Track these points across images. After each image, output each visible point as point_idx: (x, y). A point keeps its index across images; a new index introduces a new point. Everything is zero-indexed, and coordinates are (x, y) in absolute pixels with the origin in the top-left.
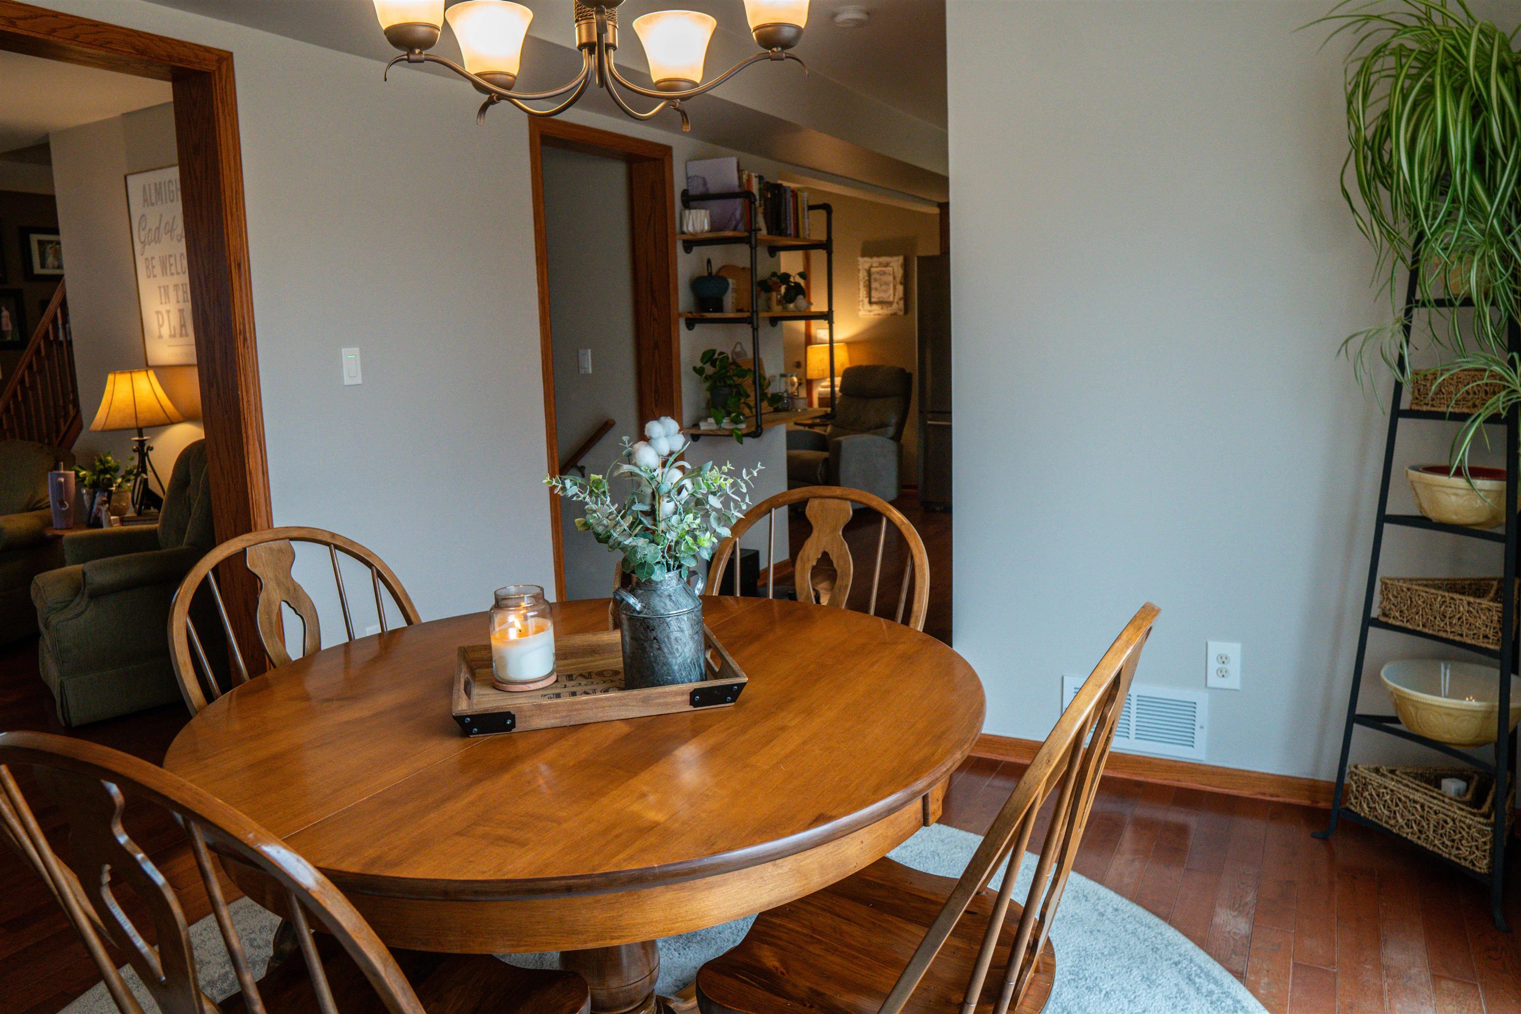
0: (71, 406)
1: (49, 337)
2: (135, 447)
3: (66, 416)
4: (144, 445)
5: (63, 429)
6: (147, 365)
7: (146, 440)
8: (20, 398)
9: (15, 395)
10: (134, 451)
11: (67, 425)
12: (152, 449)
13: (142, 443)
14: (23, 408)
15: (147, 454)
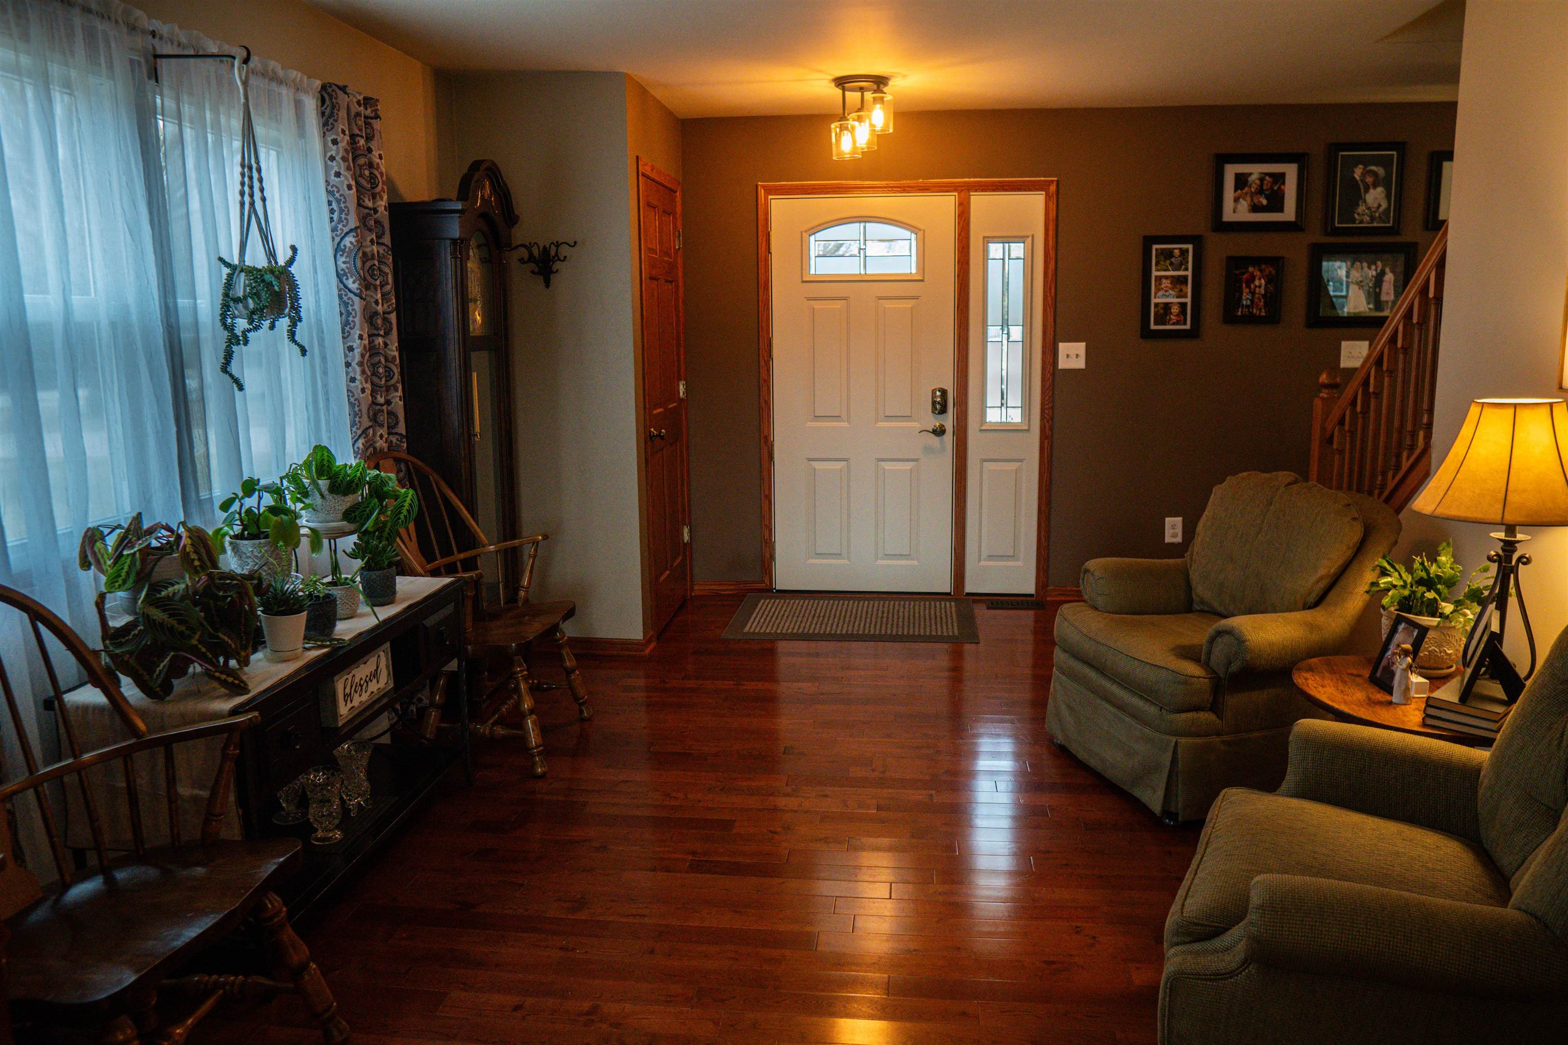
0: (1421, 434)
1: (1411, 318)
2: (1493, 553)
3: (1412, 448)
4: (1514, 550)
5: (1405, 465)
6: (1561, 388)
7: (1519, 542)
8: (1359, 408)
9: (1354, 403)
10: (1490, 559)
11: (1412, 459)
12: (1528, 561)
13: (1509, 546)
14: (1360, 421)
15: (1514, 570)
